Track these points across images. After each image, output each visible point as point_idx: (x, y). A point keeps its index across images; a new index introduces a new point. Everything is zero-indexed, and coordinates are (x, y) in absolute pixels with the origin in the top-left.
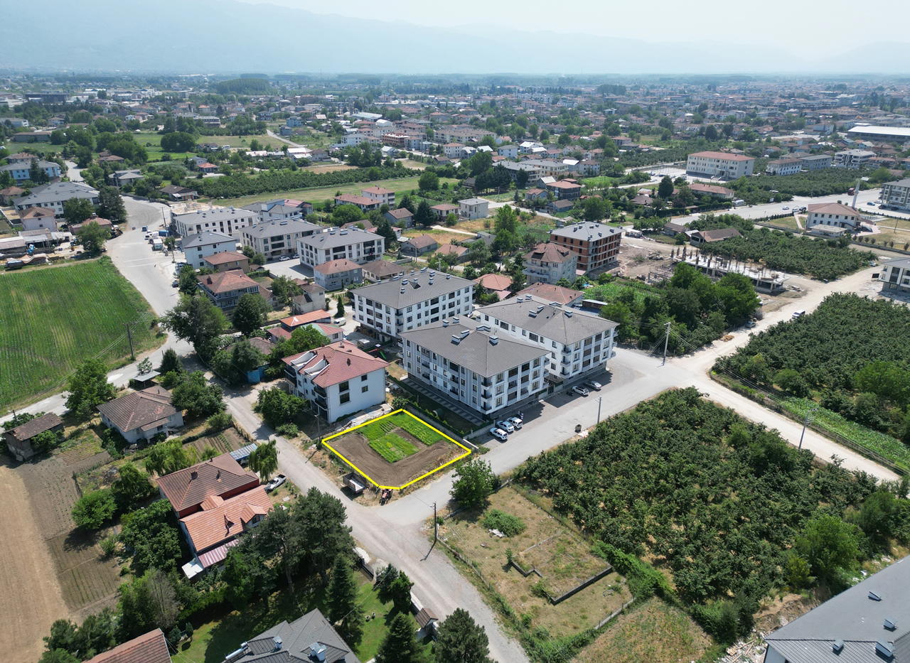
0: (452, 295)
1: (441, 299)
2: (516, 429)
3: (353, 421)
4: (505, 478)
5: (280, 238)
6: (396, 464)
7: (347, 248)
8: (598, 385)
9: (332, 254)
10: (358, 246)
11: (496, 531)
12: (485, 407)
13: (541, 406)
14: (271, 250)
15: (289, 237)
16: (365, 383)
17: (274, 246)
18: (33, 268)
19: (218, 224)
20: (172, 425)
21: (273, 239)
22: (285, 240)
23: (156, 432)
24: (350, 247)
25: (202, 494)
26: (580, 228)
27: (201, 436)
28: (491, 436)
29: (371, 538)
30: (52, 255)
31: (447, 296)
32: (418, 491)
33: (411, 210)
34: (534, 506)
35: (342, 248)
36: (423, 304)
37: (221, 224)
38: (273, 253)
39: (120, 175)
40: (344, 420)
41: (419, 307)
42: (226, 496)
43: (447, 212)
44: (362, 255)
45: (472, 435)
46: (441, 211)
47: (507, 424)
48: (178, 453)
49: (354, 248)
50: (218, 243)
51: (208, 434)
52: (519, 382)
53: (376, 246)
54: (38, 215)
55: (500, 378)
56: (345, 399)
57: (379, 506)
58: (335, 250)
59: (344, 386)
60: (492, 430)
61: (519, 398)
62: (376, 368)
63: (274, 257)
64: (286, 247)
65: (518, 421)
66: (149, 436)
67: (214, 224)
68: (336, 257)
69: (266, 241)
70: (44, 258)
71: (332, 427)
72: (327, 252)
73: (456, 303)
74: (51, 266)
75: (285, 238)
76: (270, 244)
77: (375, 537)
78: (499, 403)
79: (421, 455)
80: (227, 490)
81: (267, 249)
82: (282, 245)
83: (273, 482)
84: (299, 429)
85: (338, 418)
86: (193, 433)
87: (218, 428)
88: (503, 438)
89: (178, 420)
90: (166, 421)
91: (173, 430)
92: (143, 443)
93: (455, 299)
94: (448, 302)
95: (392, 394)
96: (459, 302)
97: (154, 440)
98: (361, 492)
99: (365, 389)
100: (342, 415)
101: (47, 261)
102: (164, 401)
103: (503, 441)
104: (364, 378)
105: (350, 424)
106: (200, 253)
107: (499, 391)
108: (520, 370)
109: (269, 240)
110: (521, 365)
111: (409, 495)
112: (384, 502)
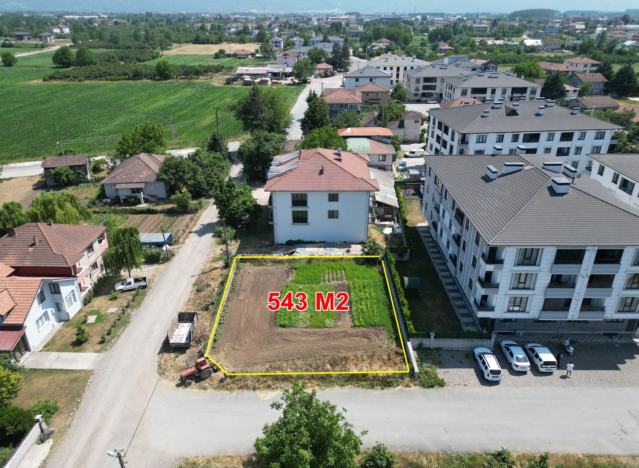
0: (567, 136)
1: (543, 136)
2: (535, 371)
3: (298, 250)
5: (433, 79)
6: (281, 330)
7: (489, 91)
9: (470, 95)
10: (504, 92)
14: (421, 91)
15: (442, 80)
16: (333, 206)
17: (425, 88)
19: (395, 69)
20: (153, 194)
21: (426, 80)
22: (438, 84)
23: (129, 194)
24: (493, 91)
27: (162, 212)
30: (274, 81)
31: (558, 135)
32: (247, 393)
35: (484, 91)
36: (508, 137)
37: (398, 69)
38: (424, 95)
39: (374, 46)
40: (291, 245)
41: (500, 139)
45: (431, 342)
47: (519, 353)
48: (50, 207)
49: (498, 93)
50: (375, 77)
51: (170, 213)
52: (582, 283)
53: (527, 95)
55: (529, 257)
56: (300, 218)
57: (173, 384)
58: (475, 90)
61: (574, 313)
62: (356, 188)
63: (423, 99)
64: (438, 91)
65: (547, 356)
66: (123, 195)
67: (391, 68)
69: (418, 81)
70: (267, 81)
71: (273, 247)
72: (464, 92)
73: (572, 151)
75: (439, 81)
76: (422, 84)
78: (520, 303)
79: (328, 335)
80: (27, 264)
81: (417, 89)
82: (434, 88)
83: (123, 281)
84: (235, 238)
85: (289, 240)
86: (159, 208)
87: (183, 210)
88: (488, 375)
89: (160, 190)
90: (142, 186)
91: (153, 199)
92: (116, 201)
93: (571, 145)
94: (557, 144)
95: (386, 238)
96: (578, 150)
97: (127, 202)
98: (180, 349)
99: (333, 214)
100: (295, 239)
101: (269, 83)
102: (156, 168)
103: (484, 381)
104: (333, 197)
105: (292, 253)
106: (357, 84)
107: (522, 283)
108: (590, 257)
109: (422, 81)
110: (597, 248)
111: (229, 392)
112: (184, 382)
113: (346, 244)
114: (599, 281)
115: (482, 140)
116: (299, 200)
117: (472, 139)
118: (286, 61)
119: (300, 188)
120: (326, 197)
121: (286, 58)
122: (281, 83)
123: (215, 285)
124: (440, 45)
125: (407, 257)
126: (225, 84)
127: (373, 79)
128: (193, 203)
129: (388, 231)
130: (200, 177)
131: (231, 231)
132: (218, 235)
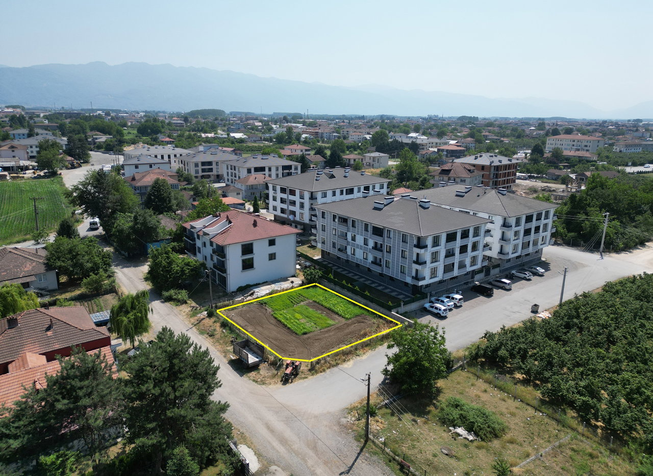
0: (367, 188)
1: (356, 190)
2: (456, 306)
3: (256, 290)
4: (459, 358)
5: (210, 163)
6: (305, 336)
7: (267, 169)
8: (540, 270)
10: (277, 169)
11: (460, 431)
12: (417, 278)
14: (201, 174)
15: (217, 164)
16: (272, 249)
17: (203, 170)
20: (43, 286)
21: (203, 164)
22: (214, 166)
26: (481, 156)
28: (426, 311)
30: (14, 175)
31: (362, 189)
32: (335, 369)
33: (324, 156)
34: (509, 397)
35: (263, 168)
36: (338, 192)
38: (203, 177)
39: (96, 139)
40: (245, 290)
43: (355, 160)
44: (281, 177)
45: (403, 309)
46: (349, 160)
47: (446, 299)
50: (154, 164)
51: (81, 298)
52: (457, 251)
53: (292, 171)
55: (436, 243)
56: (248, 265)
60: (427, 305)
61: (456, 272)
62: (287, 232)
64: (215, 172)
65: (458, 297)
67: (156, 156)
69: (196, 165)
71: (230, 296)
72: (249, 170)
75: (214, 164)
76: (200, 168)
78: (434, 273)
79: (338, 328)
81: (197, 172)
82: (211, 170)
85: (239, 287)
88: (443, 313)
89: (52, 281)
90: (33, 278)
91: (43, 292)
98: (254, 368)
99: (272, 257)
100: (244, 284)
101: (8, 178)
103: (442, 318)
104: (272, 243)
105: (252, 294)
106: (137, 170)
107: (434, 258)
108: (459, 236)
109: (200, 165)
110: (461, 230)
111: (323, 373)
114: (463, 249)
116: (247, 249)
117: (319, 195)
118: (13, 154)
119: (247, 239)
120: (267, 243)
121: (13, 151)
122: (23, 177)
124: (160, 138)
127: (153, 165)
131: (177, 293)
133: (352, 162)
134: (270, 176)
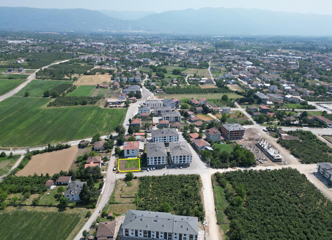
0: (170, 137)
1: (167, 137)
2: (153, 170)
4: (138, 177)
5: (160, 111)
6: (126, 168)
7: (170, 118)
8: (181, 167)
9: (166, 118)
10: (173, 118)
11: (126, 185)
12: (149, 164)
13: (165, 167)
15: (162, 111)
16: (133, 151)
17: (158, 113)
18: (114, 108)
19: (152, 104)
20: (102, 149)
21: (158, 111)
22: (161, 112)
23: (99, 149)
24: (171, 117)
25: (91, 161)
28: (147, 169)
29: (108, 178)
30: (119, 105)
31: (169, 137)
32: (123, 174)
34: (137, 184)
35: (169, 117)
38: (158, 115)
40: (127, 157)
41: (160, 138)
42: (94, 163)
43: (215, 110)
44: (174, 120)
45: (143, 168)
47: (151, 168)
49: (172, 118)
51: (106, 152)
52: (157, 160)
53: (178, 118)
54: (122, 95)
55: (152, 158)
56: (128, 153)
58: (167, 117)
59: (128, 151)
61: (157, 164)
65: (154, 168)
68: (167, 119)
69: (156, 111)
70: (117, 106)
71: (124, 158)
72: (165, 118)
74: (118, 108)
76: (157, 112)
77: (109, 178)
78: (152, 163)
79: (132, 168)
82: (160, 113)
83: (105, 164)
84: (118, 156)
86: (104, 151)
87: (108, 152)
89: (104, 148)
92: (96, 150)
93: (172, 138)
94: (169, 138)
95: (141, 155)
96: (173, 139)
97: (98, 151)
98: (115, 170)
99: (133, 152)
102: (103, 144)
103: (147, 171)
107: (152, 161)
108: (157, 158)
111: (121, 174)
112: (116, 173)
113: (135, 157)
114: (159, 160)
115: (157, 138)
118: (122, 97)
119: (128, 149)
122: (121, 106)
123: (117, 163)
125: (143, 158)
126: (105, 107)
128: (110, 150)
129: (142, 154)
130: (111, 145)
131: (117, 155)
132: (116, 156)
133: (214, 110)
134: (171, 119)
